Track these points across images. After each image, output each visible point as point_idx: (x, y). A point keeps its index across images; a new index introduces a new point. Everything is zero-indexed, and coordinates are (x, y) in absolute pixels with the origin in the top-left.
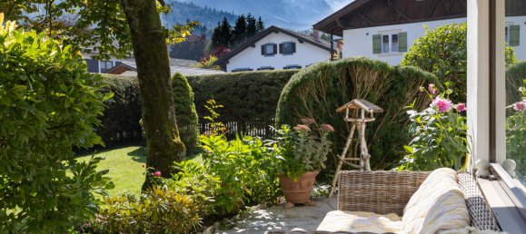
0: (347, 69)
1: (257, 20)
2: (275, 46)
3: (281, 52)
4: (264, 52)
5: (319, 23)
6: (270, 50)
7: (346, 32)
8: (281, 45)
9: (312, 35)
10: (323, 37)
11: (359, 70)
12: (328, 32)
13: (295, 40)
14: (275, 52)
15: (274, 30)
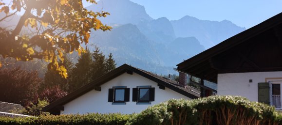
0: (213, 114)
1: (107, 57)
2: (127, 91)
3: (134, 100)
4: (112, 98)
5: (186, 62)
6: (120, 95)
7: (221, 77)
8: (135, 90)
9: (177, 80)
10: (192, 84)
11: (230, 116)
12: (197, 76)
13: (154, 85)
14: (127, 99)
15: (128, 70)
